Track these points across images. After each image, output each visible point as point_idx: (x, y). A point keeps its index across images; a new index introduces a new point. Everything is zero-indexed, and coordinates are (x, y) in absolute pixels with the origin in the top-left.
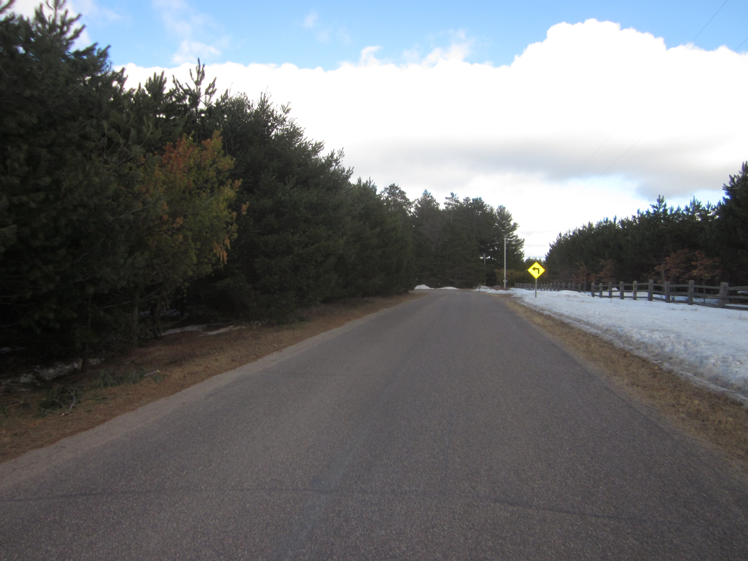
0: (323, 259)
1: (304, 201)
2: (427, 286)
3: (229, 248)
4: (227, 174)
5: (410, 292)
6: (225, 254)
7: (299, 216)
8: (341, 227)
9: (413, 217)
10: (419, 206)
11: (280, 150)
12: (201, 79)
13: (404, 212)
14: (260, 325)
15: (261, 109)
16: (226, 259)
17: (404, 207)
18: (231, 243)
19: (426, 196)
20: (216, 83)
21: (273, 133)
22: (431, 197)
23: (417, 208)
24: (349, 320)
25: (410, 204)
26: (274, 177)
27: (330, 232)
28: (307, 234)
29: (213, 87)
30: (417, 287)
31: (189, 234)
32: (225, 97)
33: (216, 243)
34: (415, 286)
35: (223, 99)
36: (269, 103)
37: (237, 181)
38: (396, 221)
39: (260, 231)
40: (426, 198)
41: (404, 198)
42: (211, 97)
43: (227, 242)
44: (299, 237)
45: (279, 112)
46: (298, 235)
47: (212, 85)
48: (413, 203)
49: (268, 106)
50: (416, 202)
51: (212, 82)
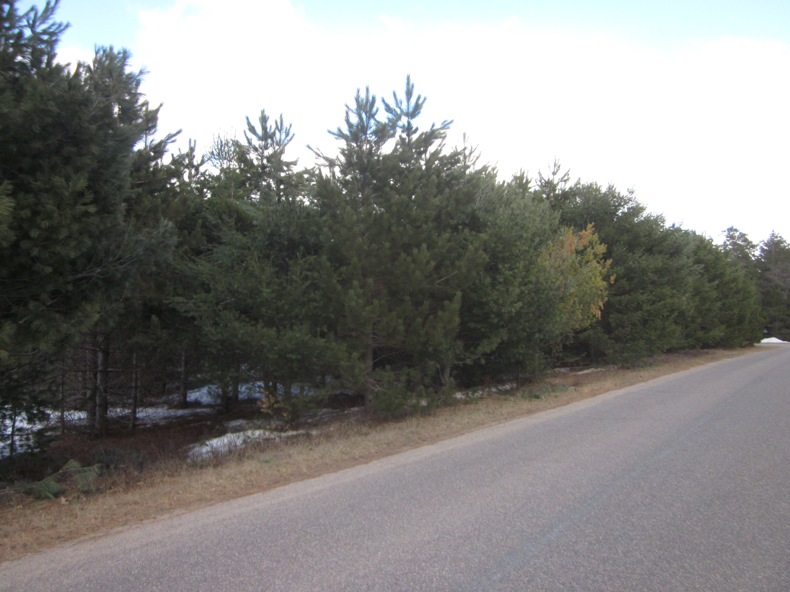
0: (669, 314)
1: (651, 267)
2: (779, 338)
3: (603, 308)
4: (601, 256)
5: (755, 344)
6: (600, 313)
7: (647, 279)
8: (683, 286)
9: (758, 260)
10: (765, 248)
11: (628, 226)
12: (557, 171)
13: (746, 257)
14: (616, 367)
15: (608, 191)
16: (600, 316)
17: (747, 250)
18: (604, 305)
19: (773, 236)
20: (569, 173)
21: (620, 211)
22: (780, 237)
23: (763, 250)
24: (693, 366)
25: (753, 247)
26: (625, 249)
27: (674, 291)
28: (654, 293)
29: (568, 175)
30: (765, 341)
31: (576, 299)
32: (578, 183)
33: (593, 305)
34: (762, 338)
35: (576, 185)
36: (615, 187)
37: (608, 261)
38: (737, 270)
39: (615, 292)
40: (773, 239)
41: (746, 240)
42: (565, 184)
43: (601, 304)
44: (647, 296)
45: (624, 193)
46: (646, 294)
47: (567, 174)
48: (757, 246)
49: (615, 190)
50: (761, 245)
51: (566, 172)
